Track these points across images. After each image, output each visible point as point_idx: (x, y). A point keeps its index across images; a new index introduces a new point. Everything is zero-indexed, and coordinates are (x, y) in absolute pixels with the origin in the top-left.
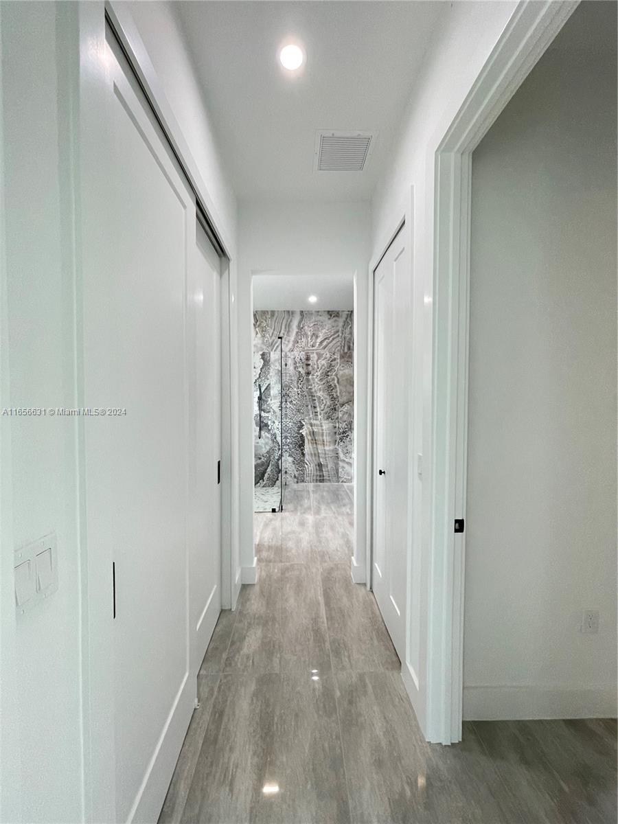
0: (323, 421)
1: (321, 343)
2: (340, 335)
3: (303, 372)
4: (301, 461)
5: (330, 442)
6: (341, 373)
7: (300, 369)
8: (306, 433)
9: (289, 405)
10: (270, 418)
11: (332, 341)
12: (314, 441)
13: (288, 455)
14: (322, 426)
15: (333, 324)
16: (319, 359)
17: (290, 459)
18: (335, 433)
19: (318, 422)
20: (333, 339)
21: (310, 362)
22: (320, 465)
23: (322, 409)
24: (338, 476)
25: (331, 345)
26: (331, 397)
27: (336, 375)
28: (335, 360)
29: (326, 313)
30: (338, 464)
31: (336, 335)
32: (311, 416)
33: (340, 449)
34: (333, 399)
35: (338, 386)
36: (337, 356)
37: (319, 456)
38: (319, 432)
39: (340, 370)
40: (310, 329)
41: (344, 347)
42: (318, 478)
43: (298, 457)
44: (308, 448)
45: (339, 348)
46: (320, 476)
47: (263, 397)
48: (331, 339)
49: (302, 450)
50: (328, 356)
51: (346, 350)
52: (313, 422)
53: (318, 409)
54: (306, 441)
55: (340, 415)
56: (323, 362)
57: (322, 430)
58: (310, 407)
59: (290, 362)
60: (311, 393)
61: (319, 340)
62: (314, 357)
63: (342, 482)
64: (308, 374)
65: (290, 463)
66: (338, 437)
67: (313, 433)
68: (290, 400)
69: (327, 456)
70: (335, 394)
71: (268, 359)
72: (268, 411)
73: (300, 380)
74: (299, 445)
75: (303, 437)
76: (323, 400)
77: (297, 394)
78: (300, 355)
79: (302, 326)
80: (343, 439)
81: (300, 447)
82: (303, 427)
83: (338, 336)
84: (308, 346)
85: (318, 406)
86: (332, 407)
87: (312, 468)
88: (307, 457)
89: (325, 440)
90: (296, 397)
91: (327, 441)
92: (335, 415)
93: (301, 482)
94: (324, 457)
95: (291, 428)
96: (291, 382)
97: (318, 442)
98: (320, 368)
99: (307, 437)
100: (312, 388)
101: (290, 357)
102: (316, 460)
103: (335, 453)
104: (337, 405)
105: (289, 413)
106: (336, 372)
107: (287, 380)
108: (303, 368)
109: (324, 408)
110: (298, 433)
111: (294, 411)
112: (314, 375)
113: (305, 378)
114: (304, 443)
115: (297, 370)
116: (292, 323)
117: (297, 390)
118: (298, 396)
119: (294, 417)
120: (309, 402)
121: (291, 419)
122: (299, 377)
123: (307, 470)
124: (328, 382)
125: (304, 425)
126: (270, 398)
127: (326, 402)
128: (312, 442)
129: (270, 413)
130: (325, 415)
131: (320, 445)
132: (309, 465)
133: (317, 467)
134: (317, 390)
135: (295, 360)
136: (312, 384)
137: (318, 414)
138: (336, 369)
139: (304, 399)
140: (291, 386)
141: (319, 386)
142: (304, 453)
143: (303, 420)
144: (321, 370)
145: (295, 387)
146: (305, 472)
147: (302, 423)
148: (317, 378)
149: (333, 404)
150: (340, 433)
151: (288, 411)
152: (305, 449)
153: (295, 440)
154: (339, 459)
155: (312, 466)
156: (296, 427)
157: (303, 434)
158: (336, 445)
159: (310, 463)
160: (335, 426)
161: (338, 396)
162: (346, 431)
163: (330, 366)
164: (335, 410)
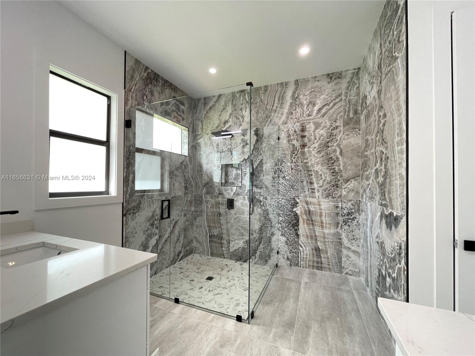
0: (322, 200)
1: (320, 110)
2: (344, 98)
3: (297, 144)
4: (295, 242)
5: (330, 224)
6: (345, 142)
7: (295, 142)
8: (301, 212)
9: (281, 181)
10: (262, 194)
11: (332, 107)
12: (311, 222)
13: (280, 233)
14: (320, 205)
15: (334, 87)
16: (316, 128)
17: (283, 239)
18: (338, 214)
19: (315, 200)
20: (334, 105)
21: (306, 133)
22: (317, 250)
23: (321, 185)
24: (341, 265)
25: (331, 111)
26: (332, 171)
27: (338, 145)
28: (337, 127)
29: (325, 76)
30: (341, 251)
31: (337, 100)
32: (307, 193)
33: (343, 234)
34: (334, 173)
35: (340, 159)
36: (340, 123)
37: (316, 240)
38: (315, 212)
39: (344, 139)
40: (305, 98)
41: (349, 112)
42: (315, 264)
43: (292, 237)
44: (303, 228)
45: (342, 113)
46: (318, 262)
47: (256, 173)
48: (331, 105)
49: (296, 230)
50: (328, 124)
51: (351, 115)
52: (309, 199)
53: (315, 186)
54: (301, 221)
55: (344, 193)
56: (322, 132)
57: (321, 209)
58: (305, 183)
59: (283, 135)
60: (308, 167)
61: (316, 108)
62: (311, 127)
63: (347, 273)
64: (304, 146)
65: (282, 243)
66: (341, 218)
67: (309, 213)
68: (283, 175)
69: (327, 240)
70: (336, 168)
71: (261, 134)
72: (260, 186)
73: (294, 153)
74: (293, 224)
75: (297, 216)
76: (321, 175)
77: (290, 169)
78: (294, 127)
79: (296, 96)
80: (348, 222)
81: (294, 227)
82: (297, 205)
83: (341, 100)
84: (304, 116)
85: (315, 182)
86: (333, 183)
87: (308, 252)
88: (302, 239)
89: (324, 222)
90: (290, 172)
91: (327, 222)
92: (337, 192)
93: (295, 265)
94: (323, 241)
95: (284, 205)
96: (284, 157)
97: (315, 222)
98: (317, 139)
99: (301, 216)
100: (308, 162)
101: (283, 130)
102: (312, 243)
103: (337, 238)
104: (339, 180)
105: (282, 189)
106: (339, 142)
107: (280, 155)
108: (297, 140)
109: (323, 184)
110: (292, 212)
111: (287, 187)
112: (311, 148)
113: (299, 151)
114: (299, 223)
115: (291, 143)
116: (285, 95)
117: (291, 165)
118: (291, 171)
119: (287, 194)
120: (304, 177)
121: (283, 195)
122: (293, 151)
123: (302, 253)
124: (328, 155)
125: (298, 203)
126: (263, 174)
127: (326, 177)
128: (308, 222)
129: (262, 189)
130: (324, 193)
131: (318, 227)
132: (304, 248)
133: (314, 251)
134: (314, 164)
135: (288, 133)
136: (308, 158)
137: (316, 191)
138: (338, 139)
139: (298, 175)
140: (284, 160)
141: (316, 159)
142: (299, 233)
143: (297, 197)
144: (319, 142)
145: (288, 162)
146: (300, 255)
147: (296, 201)
148: (314, 150)
149: (334, 179)
150: (344, 214)
151: (281, 187)
152: (300, 230)
153: (288, 218)
154: (343, 246)
155: (307, 250)
156: (289, 205)
157: (298, 213)
158: (338, 229)
159: (305, 246)
160: (338, 206)
161: (341, 171)
162: (352, 212)
163: (330, 136)
164: (337, 187)
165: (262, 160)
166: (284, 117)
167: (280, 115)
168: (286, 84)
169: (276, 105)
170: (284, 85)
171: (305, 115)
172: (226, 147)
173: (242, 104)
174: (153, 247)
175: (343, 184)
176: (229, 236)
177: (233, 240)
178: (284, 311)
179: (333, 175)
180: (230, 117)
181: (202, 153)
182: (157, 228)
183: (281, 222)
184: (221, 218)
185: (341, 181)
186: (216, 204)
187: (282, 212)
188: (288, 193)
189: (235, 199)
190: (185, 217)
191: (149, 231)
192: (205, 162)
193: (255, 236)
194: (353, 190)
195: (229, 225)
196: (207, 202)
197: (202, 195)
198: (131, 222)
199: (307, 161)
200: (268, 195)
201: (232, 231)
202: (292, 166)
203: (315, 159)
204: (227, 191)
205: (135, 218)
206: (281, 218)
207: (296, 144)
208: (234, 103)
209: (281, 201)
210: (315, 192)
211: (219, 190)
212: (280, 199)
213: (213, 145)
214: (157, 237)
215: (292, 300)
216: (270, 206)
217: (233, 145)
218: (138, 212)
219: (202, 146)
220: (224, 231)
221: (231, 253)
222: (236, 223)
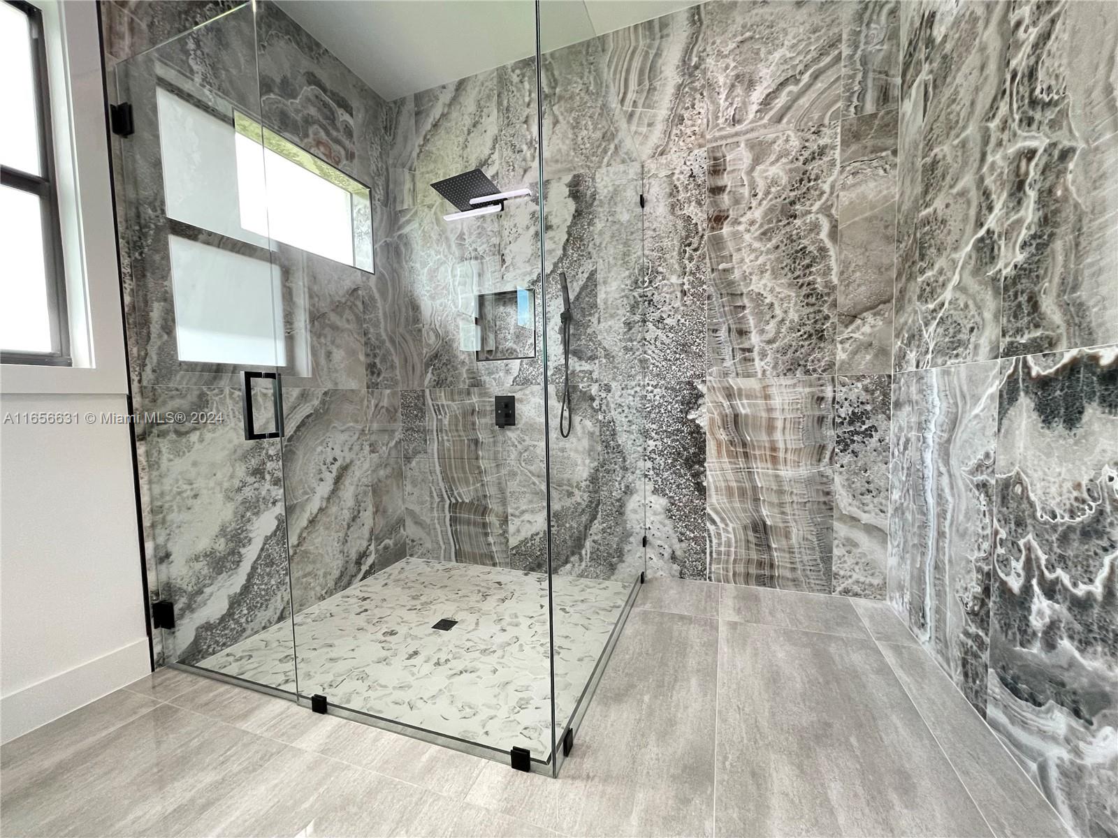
0: (774, 381)
1: (767, 102)
2: (846, 51)
3: (698, 215)
4: (695, 510)
5: (798, 451)
6: (845, 197)
7: (691, 210)
8: (712, 420)
9: (652, 331)
10: (595, 376)
11: (809, 86)
12: (741, 448)
13: (650, 487)
14: (767, 397)
15: (817, 20)
16: (757, 161)
17: (660, 503)
18: (821, 420)
19: (752, 384)
20: (815, 77)
21: (726, 180)
22: (760, 529)
23: (770, 335)
24: (828, 569)
25: (804, 101)
26: (805, 290)
27: (826, 210)
28: (822, 152)
30: (830, 528)
31: (827, 60)
32: (728, 363)
33: (838, 480)
34: (812, 296)
35: (832, 253)
36: (832, 136)
37: (756, 500)
38: (754, 417)
39: (844, 187)
40: (722, 64)
41: (862, 97)
42: (753, 571)
43: (686, 494)
44: (717, 469)
45: (840, 104)
46: (760, 564)
47: (577, 315)
48: (806, 78)
49: (696, 475)
50: (795, 143)
51: (870, 108)
52: (736, 383)
53: (755, 339)
54: (711, 447)
55: (841, 355)
56: (776, 171)
57: (770, 410)
58: (723, 333)
59: (656, 191)
60: (731, 284)
61: (758, 95)
62: (740, 158)
63: (846, 592)
64: (718, 219)
65: (655, 514)
66: (830, 433)
68: (657, 315)
69: (787, 499)
70: (819, 280)
71: (589, 193)
72: (590, 354)
73: (689, 245)
74: (687, 460)
75: (699, 433)
76: (772, 305)
77: (679, 295)
78: (688, 163)
79: (695, 60)
80: (853, 442)
81: (691, 467)
82: (700, 402)
83: (838, 59)
84: (718, 125)
85: (752, 329)
86: (808, 328)
87: (732, 536)
88: (715, 499)
89: (781, 445)
90: (677, 304)
91: (789, 446)
92: (819, 356)
93: (694, 575)
94: (776, 501)
95: (660, 406)
96: (660, 258)
97: (754, 450)
98: (760, 196)
99: (713, 434)
100: (733, 268)
101: (655, 176)
102: (745, 511)
103: (818, 490)
104: (827, 318)
105: (653, 358)
106: (827, 200)
107: (647, 252)
108: (699, 203)
109: (778, 332)
110: (684, 422)
111: (668, 351)
112: (740, 223)
113: (706, 237)
114: (704, 453)
115: (680, 213)
116: (660, 61)
117: (680, 282)
118: (682, 299)
119: (669, 369)
120: (721, 317)
121: (658, 375)
122: (687, 237)
123: (715, 541)
124: (792, 241)
125: (702, 396)
126: (597, 315)
127: (785, 312)
128: (732, 449)
129: (597, 361)
130: (781, 358)
131: (762, 461)
132: (721, 525)
133: (750, 533)
134: (751, 274)
135: (671, 183)
136: (731, 256)
137: (755, 355)
138: (826, 187)
139: (702, 309)
140: (660, 269)
141: (757, 258)
142: (705, 484)
143: (698, 377)
144: (765, 202)
145: (673, 272)
146: (708, 546)
147: (696, 388)
148: (749, 231)
149: (812, 316)
150: (838, 420)
151: (650, 352)
152: (708, 473)
153: (672, 442)
154: (835, 513)
155: (730, 529)
156: (677, 402)
157: (702, 425)
158: (822, 464)
159: (723, 520)
160: (821, 395)
161: (834, 288)
162: (865, 413)
163: (801, 180)
164: (821, 338)
165: (593, 273)
166: (656, 136)
167: (644, 130)
168: (664, 23)
169: (631, 96)
170: (656, 29)
171: (721, 121)
172: (485, 240)
173: (528, 105)
174: (267, 539)
175: (840, 328)
176: (504, 502)
177: (517, 513)
178: (671, 722)
179: (807, 304)
180: (494, 147)
181: (418, 265)
182: (276, 482)
183: (653, 455)
184: (480, 453)
185: (834, 319)
186: (464, 415)
187: (654, 426)
188: (674, 367)
189: (517, 396)
190: (373, 455)
191: (248, 492)
192: (428, 291)
193: (579, 500)
194: (871, 345)
195: (504, 472)
196: (438, 410)
197: (423, 391)
198: (170, 460)
199: (729, 265)
200: (614, 379)
201: (512, 486)
202: (684, 284)
203: (752, 257)
204: (493, 373)
205: (189, 448)
206: (651, 443)
207: (696, 214)
208: (505, 103)
209: (652, 392)
210: (753, 360)
211: (470, 371)
212: (650, 388)
213: (447, 238)
214: (279, 509)
215: (694, 682)
216: (620, 410)
217: (506, 233)
218: (195, 429)
219: (415, 246)
220: (491, 491)
221: (512, 549)
222: (523, 464)
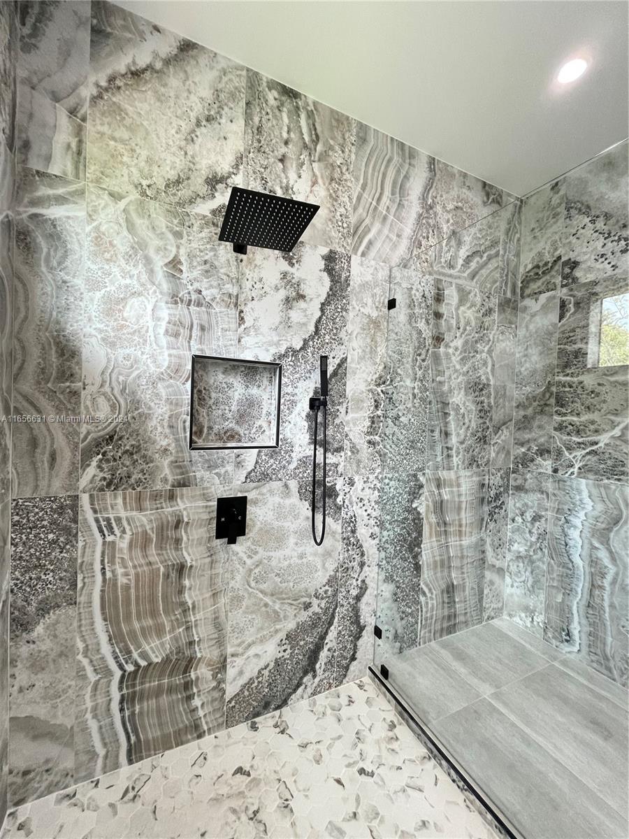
0: (462, 473)
1: (467, 261)
2: (501, 250)
3: (427, 333)
4: (413, 588)
5: (471, 524)
6: (498, 348)
7: (422, 325)
8: (428, 506)
9: (391, 428)
10: (340, 469)
11: (486, 263)
12: (443, 528)
13: (382, 576)
14: (459, 485)
15: (491, 220)
16: (461, 302)
17: (389, 589)
18: (483, 500)
19: (451, 475)
20: (489, 259)
21: (443, 309)
22: (450, 589)
23: (462, 437)
24: (481, 606)
25: (484, 272)
26: (479, 407)
27: (490, 353)
28: (490, 312)
29: (480, 186)
30: (483, 577)
31: (494, 251)
33: (488, 540)
34: (482, 411)
35: (492, 382)
36: (494, 304)
37: (450, 568)
38: (451, 502)
39: (498, 340)
40: (445, 216)
41: (506, 284)
42: (445, 624)
43: (408, 576)
44: (429, 550)
45: (498, 284)
46: (449, 618)
48: (485, 256)
49: (415, 557)
50: (479, 299)
51: (509, 295)
52: (444, 474)
53: (454, 440)
54: (426, 530)
55: (493, 455)
56: (469, 314)
57: (460, 495)
58: (437, 434)
60: (442, 394)
61: (463, 253)
62: (451, 295)
63: (489, 618)
64: (438, 340)
65: (385, 601)
66: (486, 508)
67: (440, 507)
68: (395, 412)
70: (486, 400)
71: (344, 275)
72: (336, 446)
73: (420, 355)
74: (410, 544)
75: (419, 519)
76: (464, 414)
77: (411, 397)
78: (422, 284)
79: (430, 201)
80: (495, 513)
81: (412, 550)
82: (421, 491)
83: (497, 255)
84: (441, 262)
85: (453, 432)
86: (479, 434)
87: (435, 602)
88: (425, 574)
89: (464, 522)
90: (410, 405)
91: (468, 522)
92: (484, 454)
93: (409, 646)
94: (459, 565)
95: (394, 497)
96: (399, 361)
97: (450, 528)
98: (461, 330)
99: (427, 519)
100: (445, 382)
101: (399, 284)
102: (443, 578)
103: (479, 551)
104: (488, 428)
105: (390, 452)
106: (491, 346)
107: (390, 353)
108: (427, 322)
109: (466, 436)
111: (402, 447)
112: (450, 347)
113: (430, 352)
114: (422, 536)
115: (414, 325)
116: (408, 185)
117: (412, 385)
118: (413, 402)
119: (401, 464)
120: (437, 420)
121: (393, 468)
122: (419, 348)
123: (424, 610)
124: (475, 370)
125: (421, 486)
126: (345, 405)
127: (470, 421)
128: (438, 529)
129: (342, 454)
130: (466, 456)
131: (454, 536)
132: (429, 595)
133: (445, 595)
134: (454, 389)
135: (410, 296)
136: (444, 371)
137: (454, 452)
138: (491, 337)
139: (426, 412)
140: (399, 371)
141: (458, 377)
142: (420, 563)
143: (421, 470)
144: (463, 336)
145: (408, 376)
146: (420, 616)
147: (418, 480)
148: (454, 354)
149: (481, 426)
150: (490, 499)
151: (388, 447)
152: (423, 553)
153: (401, 530)
154: (486, 565)
155: (434, 597)
156: (406, 493)
157: (421, 511)
158: (482, 532)
159: (430, 590)
160: (483, 482)
161: (491, 408)
162: (500, 493)
163: (481, 327)
164: (485, 442)
165: (344, 360)
166: (402, 249)
167: (394, 237)
168: (412, 153)
169: (384, 199)
170: (406, 153)
171: (443, 260)
172: (215, 284)
173: (286, 143)
175: (493, 436)
176: (221, 642)
177: (240, 650)
179: (480, 417)
180: (237, 166)
181: (79, 282)
183: (387, 546)
184: (187, 583)
186: (161, 529)
188: (405, 461)
189: (250, 496)
192: (100, 331)
193: (317, 610)
194: (504, 448)
195: (223, 600)
196: (106, 527)
197: (76, 498)
199: (442, 379)
200: (357, 472)
202: (414, 388)
203: (455, 376)
204: (217, 467)
206: (385, 533)
207: (425, 331)
208: (256, 119)
209: (388, 484)
210: (453, 457)
211: (177, 465)
212: (387, 481)
213: (148, 261)
216: (361, 504)
217: (248, 285)
219: (73, 245)
220: (203, 632)
221: (230, 702)
222: (253, 584)
